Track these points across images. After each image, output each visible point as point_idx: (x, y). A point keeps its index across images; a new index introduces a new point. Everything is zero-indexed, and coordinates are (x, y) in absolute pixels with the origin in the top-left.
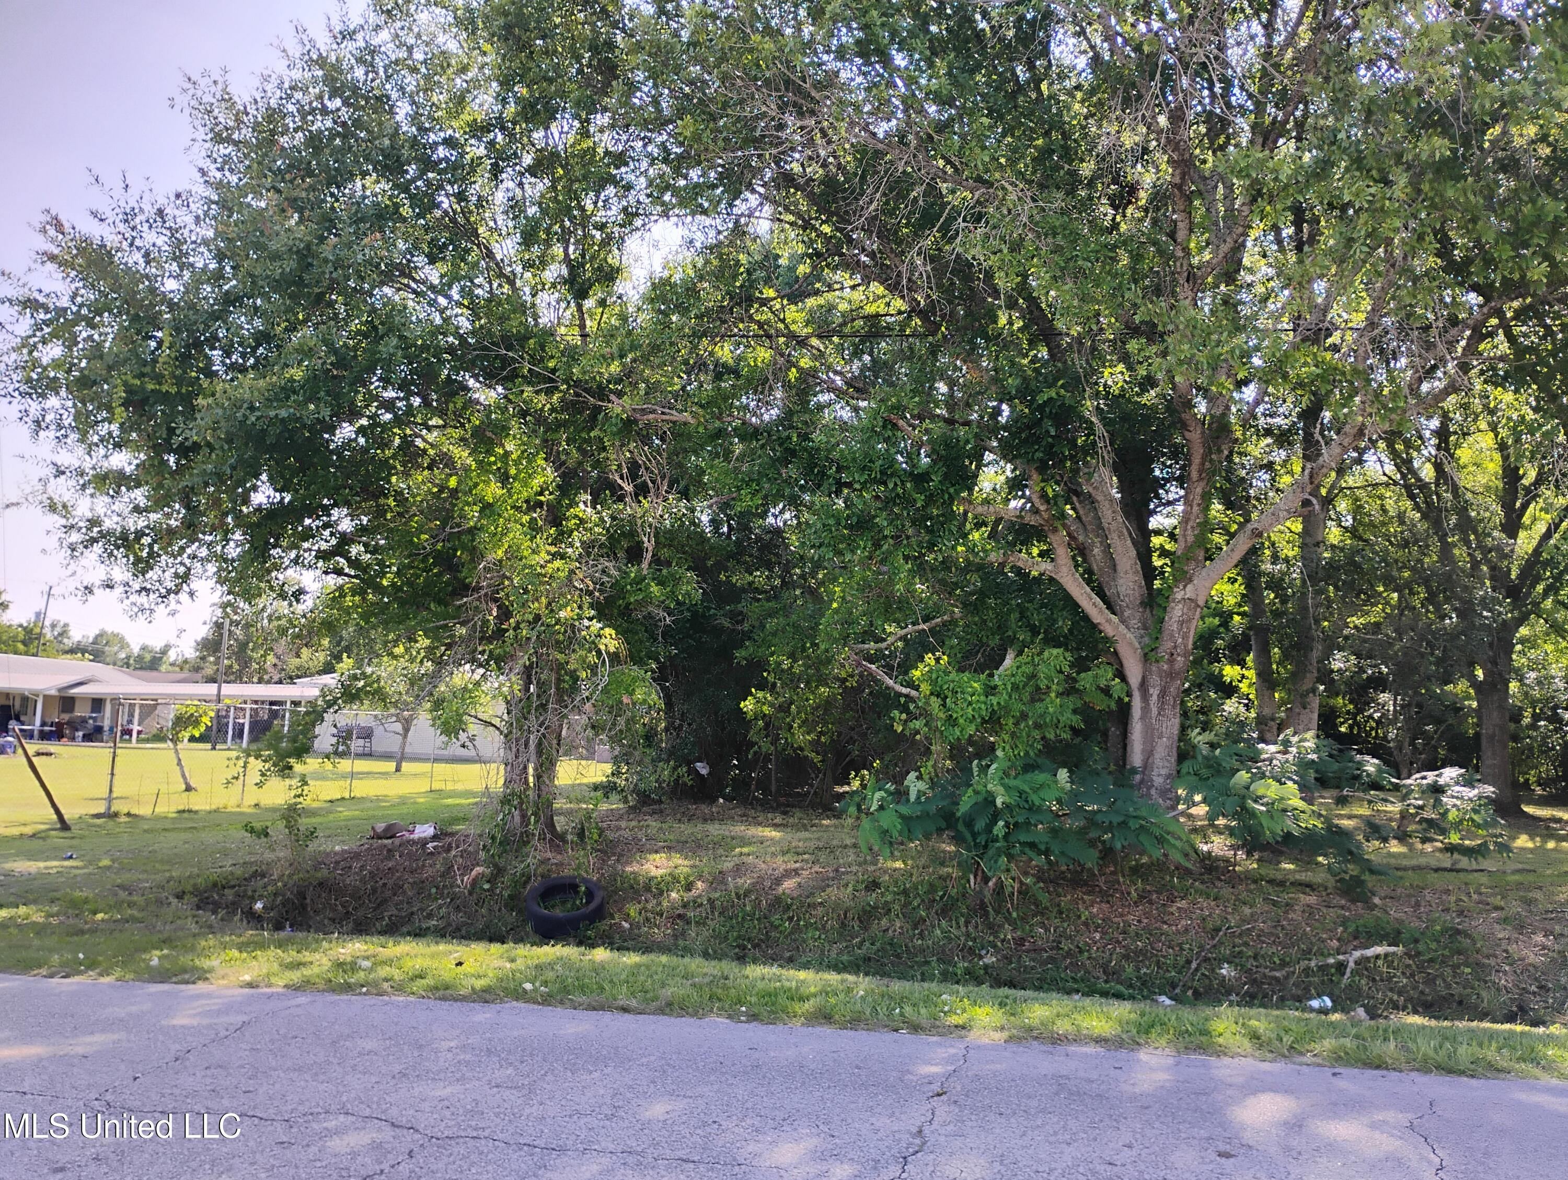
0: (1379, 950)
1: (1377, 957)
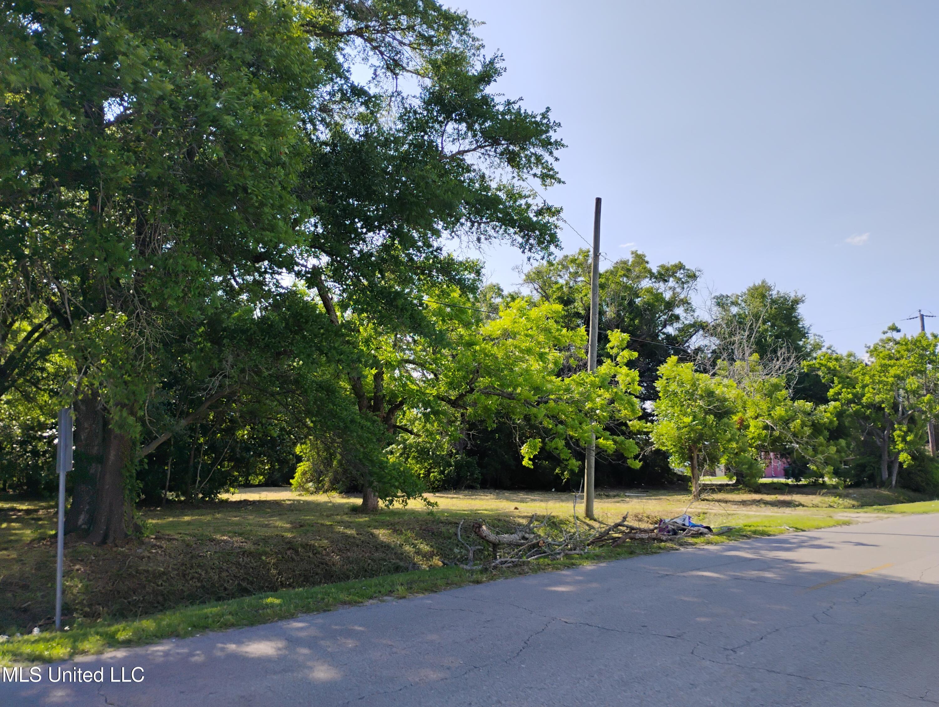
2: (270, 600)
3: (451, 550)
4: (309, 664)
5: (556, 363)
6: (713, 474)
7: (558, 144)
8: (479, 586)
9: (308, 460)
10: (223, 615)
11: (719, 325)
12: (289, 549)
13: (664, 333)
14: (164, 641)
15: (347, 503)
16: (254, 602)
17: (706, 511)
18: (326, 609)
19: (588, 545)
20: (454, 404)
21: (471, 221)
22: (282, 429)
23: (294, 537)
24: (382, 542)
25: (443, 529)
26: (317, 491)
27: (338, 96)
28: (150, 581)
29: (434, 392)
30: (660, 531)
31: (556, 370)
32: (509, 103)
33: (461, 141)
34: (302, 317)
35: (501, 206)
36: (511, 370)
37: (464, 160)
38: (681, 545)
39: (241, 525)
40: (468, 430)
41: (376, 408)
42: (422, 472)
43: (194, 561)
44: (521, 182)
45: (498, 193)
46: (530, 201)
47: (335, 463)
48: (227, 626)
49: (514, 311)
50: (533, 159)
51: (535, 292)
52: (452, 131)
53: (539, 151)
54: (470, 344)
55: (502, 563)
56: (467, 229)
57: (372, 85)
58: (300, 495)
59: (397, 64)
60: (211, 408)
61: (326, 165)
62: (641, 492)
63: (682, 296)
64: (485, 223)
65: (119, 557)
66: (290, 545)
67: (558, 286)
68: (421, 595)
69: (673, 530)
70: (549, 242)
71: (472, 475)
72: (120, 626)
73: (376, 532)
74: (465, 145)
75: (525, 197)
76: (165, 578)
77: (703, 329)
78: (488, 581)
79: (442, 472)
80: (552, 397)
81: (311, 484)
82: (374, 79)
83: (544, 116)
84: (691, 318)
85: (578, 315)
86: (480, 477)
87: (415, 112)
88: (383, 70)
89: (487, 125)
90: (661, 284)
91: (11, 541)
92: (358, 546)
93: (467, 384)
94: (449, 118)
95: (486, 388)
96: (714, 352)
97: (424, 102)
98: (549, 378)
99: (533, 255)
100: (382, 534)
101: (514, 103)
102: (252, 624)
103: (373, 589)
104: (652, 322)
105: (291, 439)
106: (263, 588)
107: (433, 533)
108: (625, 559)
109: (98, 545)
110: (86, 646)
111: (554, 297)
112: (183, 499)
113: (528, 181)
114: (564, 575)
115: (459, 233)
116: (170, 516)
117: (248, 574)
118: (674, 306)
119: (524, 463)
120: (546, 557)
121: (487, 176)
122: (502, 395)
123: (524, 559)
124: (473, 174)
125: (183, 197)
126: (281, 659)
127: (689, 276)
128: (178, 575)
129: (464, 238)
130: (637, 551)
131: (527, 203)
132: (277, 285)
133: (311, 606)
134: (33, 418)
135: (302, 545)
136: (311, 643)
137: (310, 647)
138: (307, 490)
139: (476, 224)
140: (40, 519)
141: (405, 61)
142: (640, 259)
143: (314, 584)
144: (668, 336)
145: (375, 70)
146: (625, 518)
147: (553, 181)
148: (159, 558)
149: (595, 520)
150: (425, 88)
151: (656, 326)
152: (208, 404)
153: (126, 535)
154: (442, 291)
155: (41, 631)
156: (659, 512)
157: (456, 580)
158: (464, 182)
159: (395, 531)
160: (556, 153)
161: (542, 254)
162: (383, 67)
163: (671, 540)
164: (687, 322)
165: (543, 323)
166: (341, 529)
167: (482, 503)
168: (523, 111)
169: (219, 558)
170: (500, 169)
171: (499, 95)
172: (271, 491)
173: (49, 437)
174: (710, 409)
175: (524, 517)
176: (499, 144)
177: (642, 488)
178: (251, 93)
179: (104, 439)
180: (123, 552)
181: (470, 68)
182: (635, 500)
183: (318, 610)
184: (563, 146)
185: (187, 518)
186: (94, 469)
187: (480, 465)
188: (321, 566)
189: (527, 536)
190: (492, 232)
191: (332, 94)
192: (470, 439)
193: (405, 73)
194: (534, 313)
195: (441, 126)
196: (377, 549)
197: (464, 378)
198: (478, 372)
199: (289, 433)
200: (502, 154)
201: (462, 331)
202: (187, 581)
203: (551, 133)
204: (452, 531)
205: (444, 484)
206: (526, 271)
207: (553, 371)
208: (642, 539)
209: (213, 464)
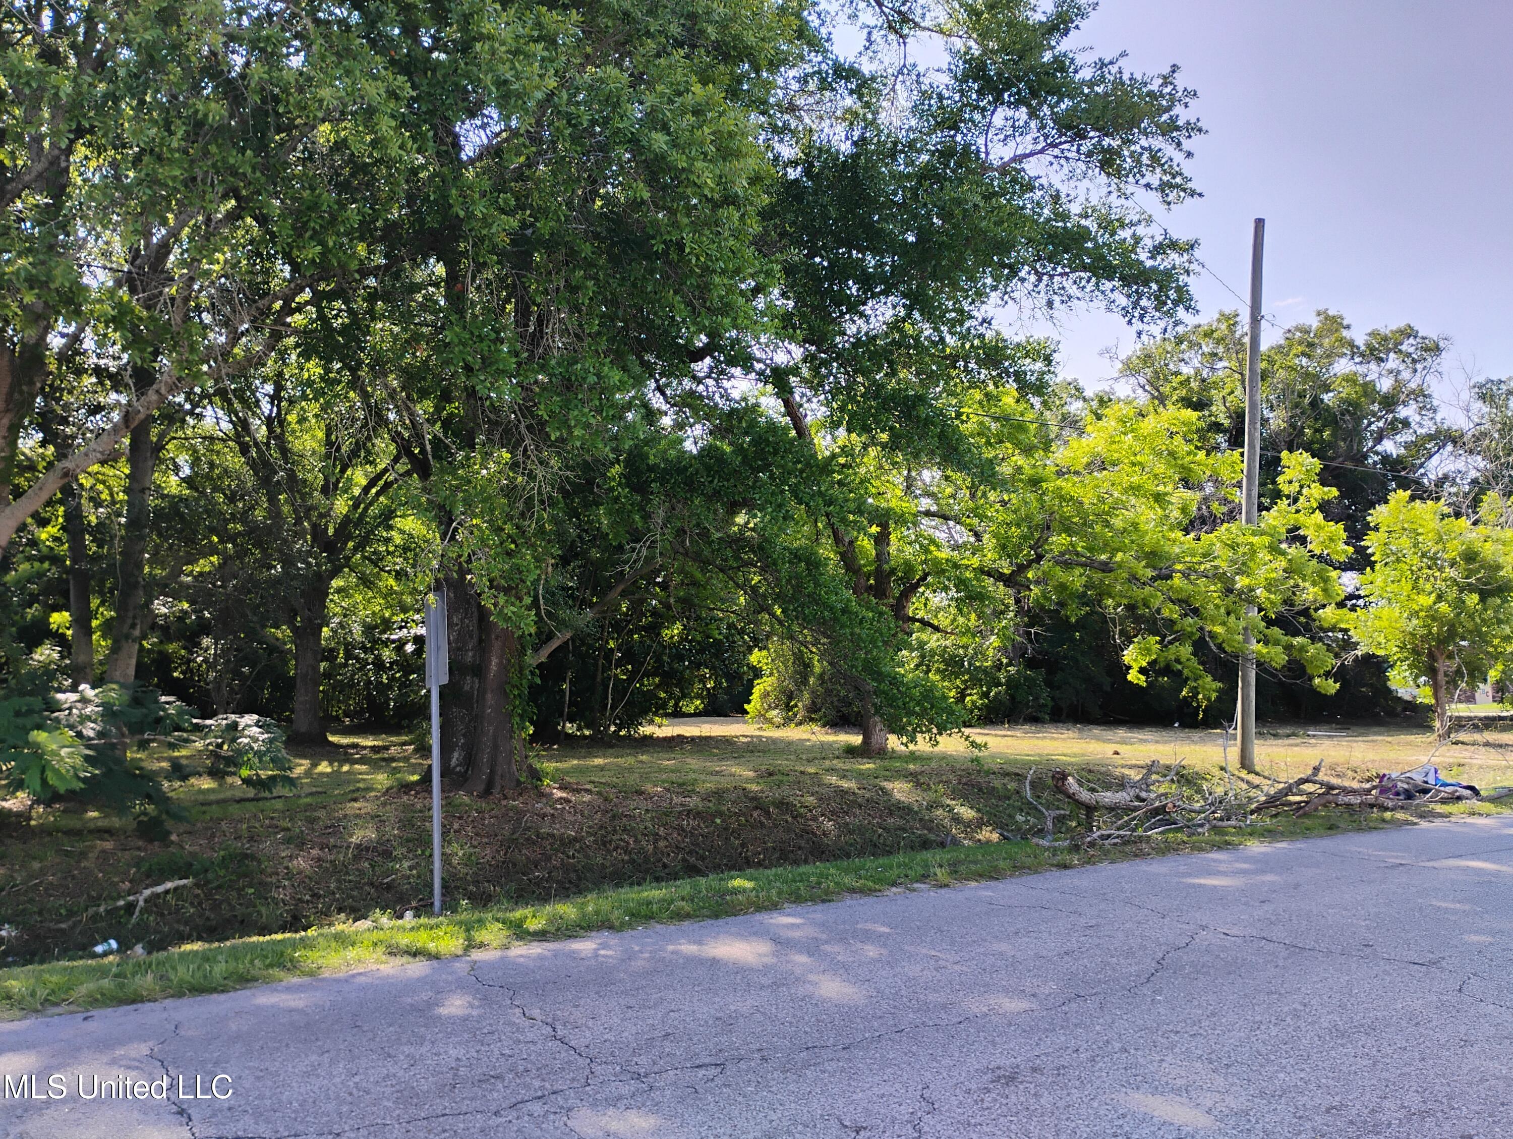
0: (169, 885)
1: (167, 892)
2: (738, 883)
3: (1012, 817)
4: (811, 977)
5: (1184, 510)
6: (1470, 699)
7: (1193, 128)
8: (1067, 872)
9: (771, 674)
10: (672, 901)
11: (1484, 434)
12: (756, 808)
13: (1377, 453)
14: (593, 934)
15: (835, 742)
16: (715, 884)
17: (1462, 761)
18: (825, 898)
19: (1252, 812)
20: (1008, 580)
21: (1037, 272)
22: (731, 626)
23: (762, 791)
24: (899, 802)
25: (997, 783)
26: (787, 721)
27: (812, 86)
28: (557, 850)
29: (975, 562)
30: (1381, 792)
31: (1186, 522)
32: (1102, 65)
33: (1018, 139)
34: (768, 443)
35: (1089, 245)
36: (1107, 524)
37: (1023, 170)
38: (1422, 816)
39: (679, 771)
40: (1026, 626)
41: (880, 591)
42: (952, 694)
43: (617, 822)
44: (1122, 201)
45: (1083, 222)
46: (1140, 230)
47: (812, 680)
48: (679, 916)
49: (1110, 424)
50: (1145, 159)
51: (1140, 391)
52: (1003, 122)
53: (1157, 142)
54: (1035, 482)
55: (1102, 837)
56: (1031, 287)
57: (864, 59)
58: (760, 729)
59: (905, 19)
60: (624, 594)
61: (799, 198)
62: (1336, 730)
63: (1413, 385)
64: (1061, 275)
65: (511, 814)
66: (756, 802)
67: (1181, 378)
68: (974, 884)
69: (1406, 791)
70: (1176, 303)
71: (1036, 699)
72: (528, 911)
73: (888, 785)
74: (1026, 144)
75: (1132, 224)
76: (577, 846)
77: (1455, 442)
78: (1082, 865)
79: (985, 695)
80: (1179, 567)
81: (775, 712)
82: (867, 49)
83: (1166, 80)
84: (1431, 424)
85: (1216, 427)
86: (1050, 703)
87: (941, 97)
88: (883, 32)
89: (1063, 106)
90: (1373, 366)
91: (358, 789)
92: (860, 806)
93: (1031, 547)
94: (998, 100)
95: (1062, 554)
96: (1474, 482)
97: (956, 78)
98: (1172, 535)
99: (1146, 328)
100: (900, 790)
101: (1111, 63)
102: (716, 916)
103: (896, 871)
104: (1355, 434)
105: (745, 642)
106: (719, 866)
107: (980, 790)
108: (1321, 837)
109: (479, 796)
110: (482, 936)
111: (1175, 398)
112: (587, 733)
113: (1136, 197)
114: (1215, 861)
115: (1015, 295)
116: (574, 757)
117: (698, 845)
118: (1396, 404)
119: (1129, 677)
120: (1179, 830)
121: (1063, 195)
122: (1090, 564)
123: (1140, 832)
124: (1039, 193)
125: (589, 264)
126: (766, 969)
127: (1427, 349)
128: (595, 842)
129: (1027, 303)
130: (1342, 825)
131: (1134, 235)
132: (727, 397)
133: (803, 892)
134: (374, 613)
135: (773, 803)
136: (811, 948)
137: (810, 954)
138: (770, 721)
139: (1045, 278)
140: (393, 759)
141: (919, 11)
142: (1333, 324)
143: (796, 862)
144: (1386, 459)
145: (870, 33)
146: (1316, 769)
147: (1182, 194)
148: (567, 817)
149: (1257, 774)
150: (954, 53)
151: (1362, 439)
152: (621, 588)
153: (519, 783)
154: (987, 395)
155: (417, 916)
156: (1373, 761)
157: (1029, 861)
158: (1023, 208)
159: (918, 784)
160: (1187, 144)
161: (1162, 324)
162: (881, 28)
163: (1402, 808)
164: (1420, 431)
165: (1162, 443)
166: (833, 780)
167: (1055, 744)
168: (1126, 77)
169: (652, 818)
170: (1085, 181)
171: (1084, 50)
172: (715, 723)
173: (400, 639)
174: (1469, 584)
175: (1131, 767)
176: (1085, 138)
177: (1338, 722)
178: (688, 91)
179: (481, 641)
180: (516, 807)
181: (1029, 13)
182: (1327, 743)
183: (813, 899)
184: (1200, 130)
185: (599, 761)
186: (469, 683)
187: (1049, 683)
188: (806, 836)
189: (1143, 795)
190: (1073, 290)
191: (804, 80)
192: (1030, 641)
193: (919, 33)
194: (1148, 425)
195: (984, 117)
196: (891, 813)
197: (1024, 538)
198: (1048, 528)
199: (742, 632)
200: (1089, 154)
201: (1019, 460)
202: (609, 851)
203: (1178, 110)
204: (1012, 786)
205: (989, 713)
206: (1123, 356)
207: (1180, 523)
208: (1348, 805)
209: (630, 680)
